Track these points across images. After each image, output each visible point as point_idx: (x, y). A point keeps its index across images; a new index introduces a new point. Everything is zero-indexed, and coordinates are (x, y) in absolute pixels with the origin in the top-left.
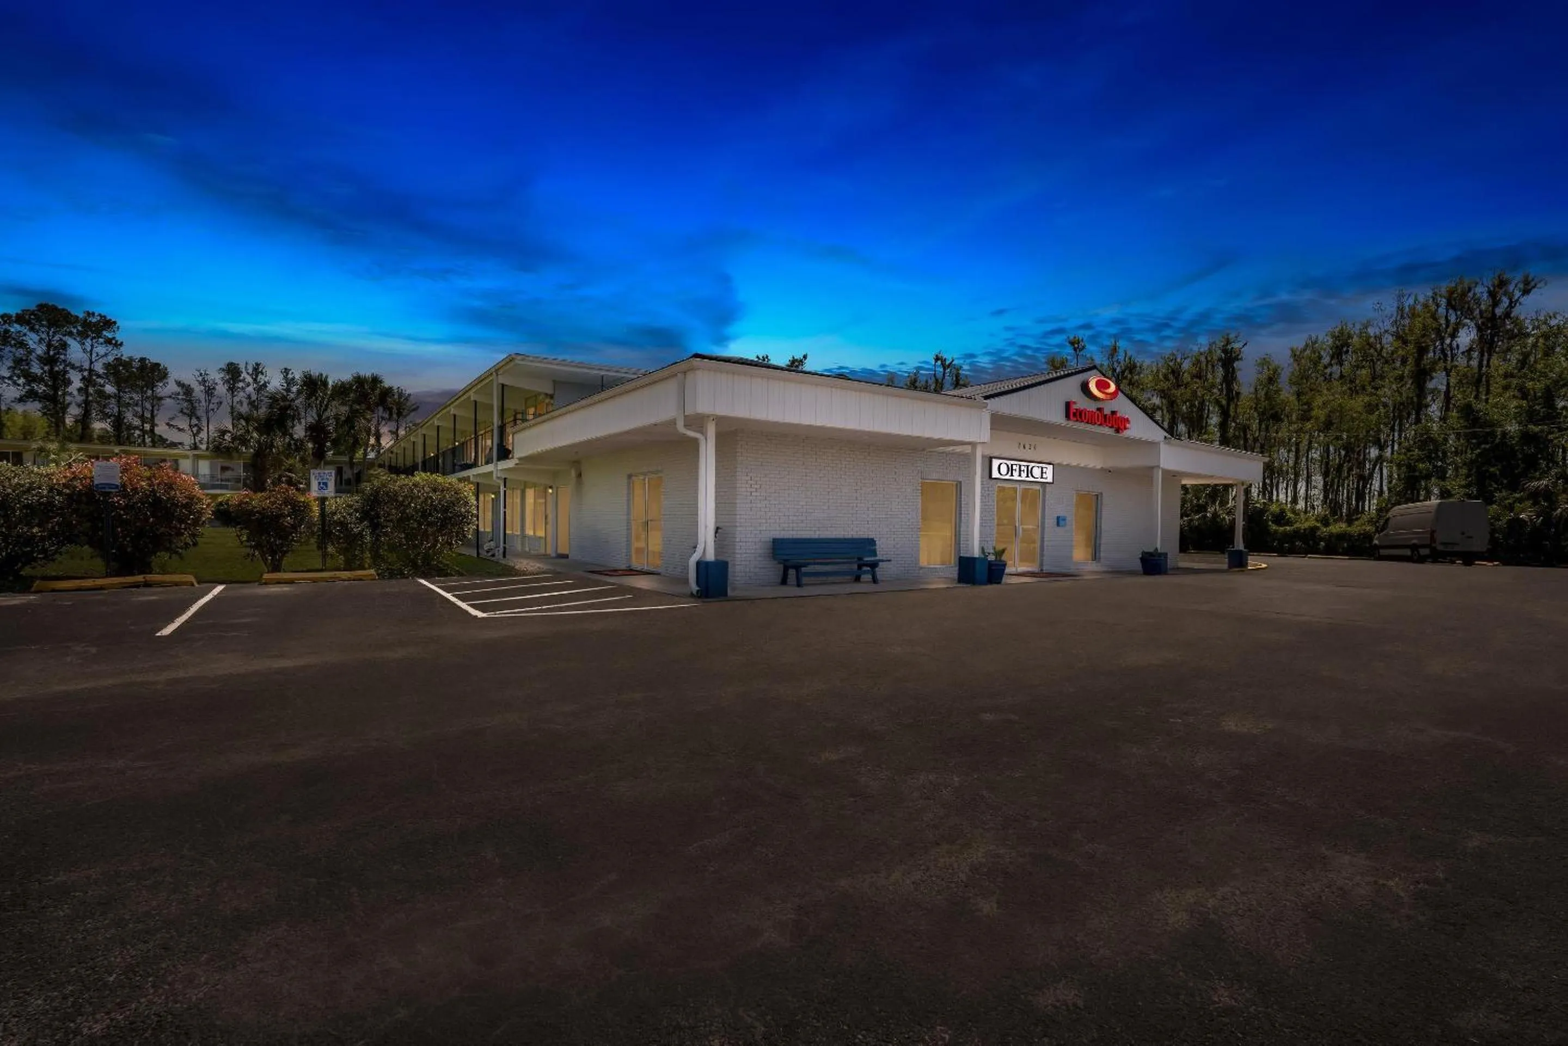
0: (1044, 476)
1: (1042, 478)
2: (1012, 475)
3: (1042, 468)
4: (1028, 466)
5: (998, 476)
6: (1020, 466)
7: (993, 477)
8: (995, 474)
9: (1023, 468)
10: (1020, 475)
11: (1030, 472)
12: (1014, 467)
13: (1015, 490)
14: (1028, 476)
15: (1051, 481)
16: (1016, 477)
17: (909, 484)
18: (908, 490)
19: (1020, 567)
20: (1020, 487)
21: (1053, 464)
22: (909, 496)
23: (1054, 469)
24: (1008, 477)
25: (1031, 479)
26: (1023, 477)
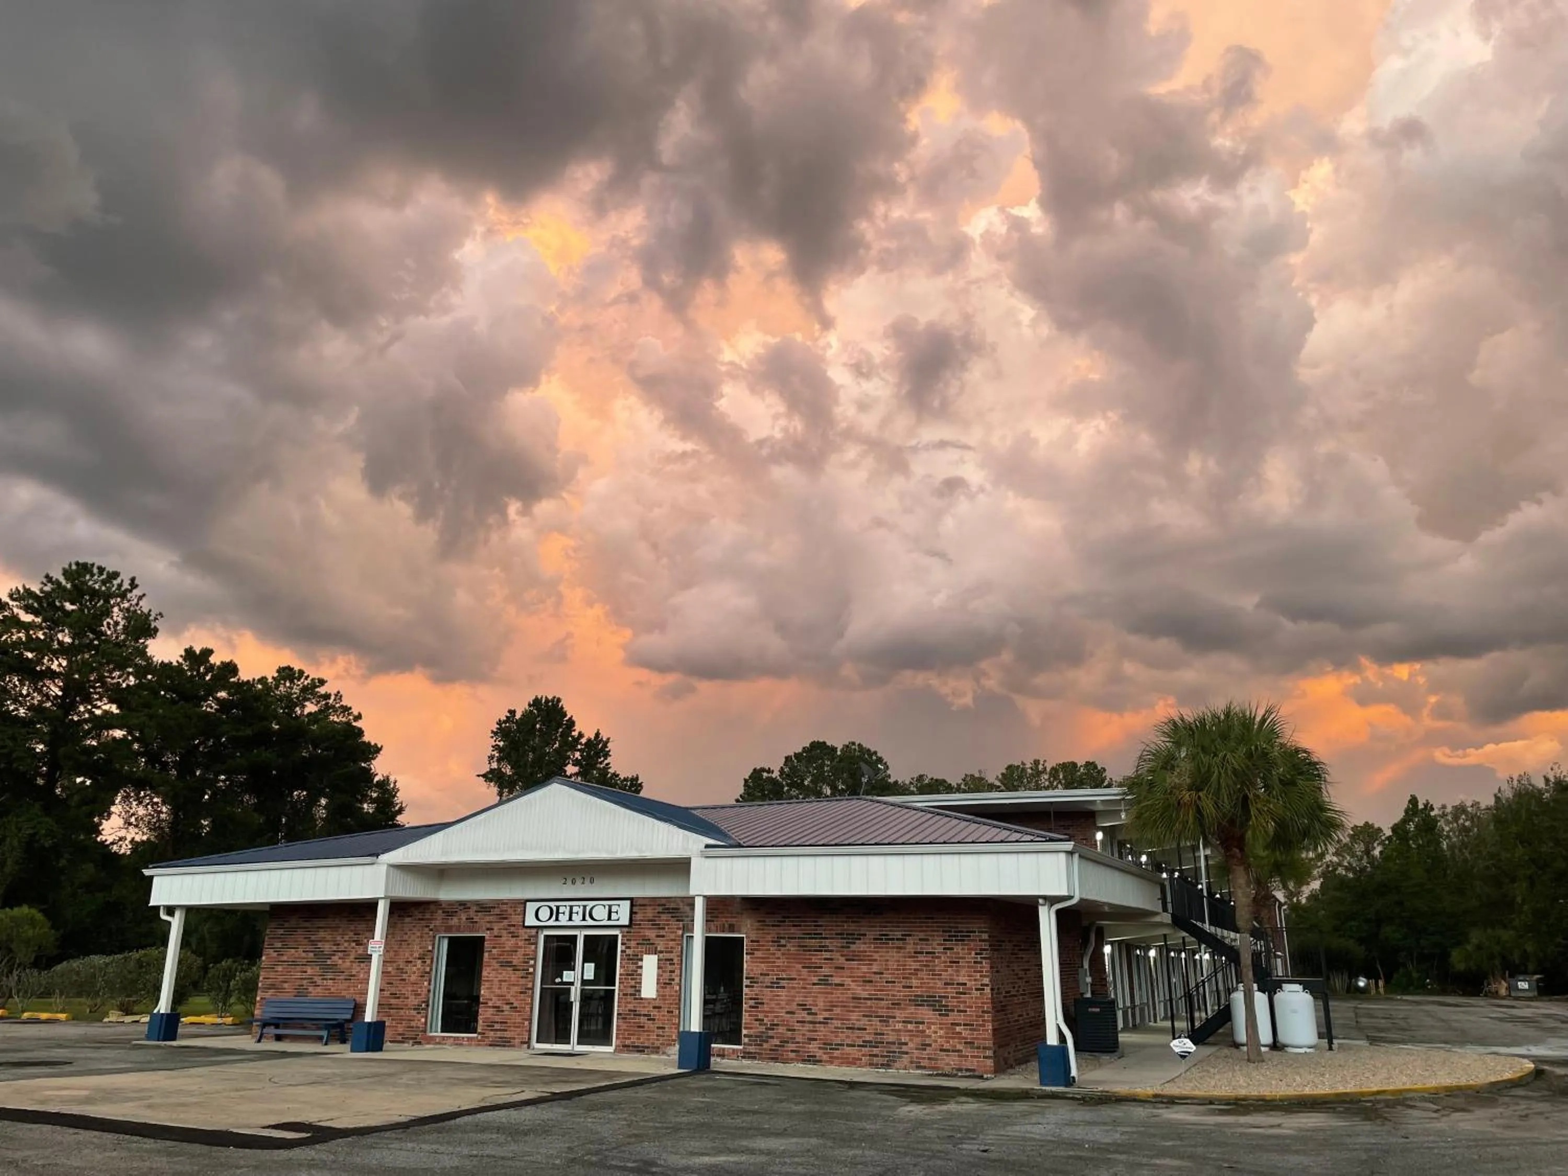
0: (614, 916)
1: (611, 919)
2: (557, 919)
3: (610, 906)
4: (585, 907)
5: (535, 923)
6: (571, 907)
7: (527, 923)
8: (530, 921)
9: (575, 909)
10: (571, 919)
11: (588, 914)
12: (562, 909)
13: (571, 937)
14: (586, 919)
15: (627, 923)
16: (564, 920)
17: (418, 941)
18: (416, 948)
19: (579, 1043)
20: (581, 935)
21: (631, 899)
22: (416, 955)
23: (632, 905)
24: (552, 922)
25: (590, 922)
26: (577, 920)
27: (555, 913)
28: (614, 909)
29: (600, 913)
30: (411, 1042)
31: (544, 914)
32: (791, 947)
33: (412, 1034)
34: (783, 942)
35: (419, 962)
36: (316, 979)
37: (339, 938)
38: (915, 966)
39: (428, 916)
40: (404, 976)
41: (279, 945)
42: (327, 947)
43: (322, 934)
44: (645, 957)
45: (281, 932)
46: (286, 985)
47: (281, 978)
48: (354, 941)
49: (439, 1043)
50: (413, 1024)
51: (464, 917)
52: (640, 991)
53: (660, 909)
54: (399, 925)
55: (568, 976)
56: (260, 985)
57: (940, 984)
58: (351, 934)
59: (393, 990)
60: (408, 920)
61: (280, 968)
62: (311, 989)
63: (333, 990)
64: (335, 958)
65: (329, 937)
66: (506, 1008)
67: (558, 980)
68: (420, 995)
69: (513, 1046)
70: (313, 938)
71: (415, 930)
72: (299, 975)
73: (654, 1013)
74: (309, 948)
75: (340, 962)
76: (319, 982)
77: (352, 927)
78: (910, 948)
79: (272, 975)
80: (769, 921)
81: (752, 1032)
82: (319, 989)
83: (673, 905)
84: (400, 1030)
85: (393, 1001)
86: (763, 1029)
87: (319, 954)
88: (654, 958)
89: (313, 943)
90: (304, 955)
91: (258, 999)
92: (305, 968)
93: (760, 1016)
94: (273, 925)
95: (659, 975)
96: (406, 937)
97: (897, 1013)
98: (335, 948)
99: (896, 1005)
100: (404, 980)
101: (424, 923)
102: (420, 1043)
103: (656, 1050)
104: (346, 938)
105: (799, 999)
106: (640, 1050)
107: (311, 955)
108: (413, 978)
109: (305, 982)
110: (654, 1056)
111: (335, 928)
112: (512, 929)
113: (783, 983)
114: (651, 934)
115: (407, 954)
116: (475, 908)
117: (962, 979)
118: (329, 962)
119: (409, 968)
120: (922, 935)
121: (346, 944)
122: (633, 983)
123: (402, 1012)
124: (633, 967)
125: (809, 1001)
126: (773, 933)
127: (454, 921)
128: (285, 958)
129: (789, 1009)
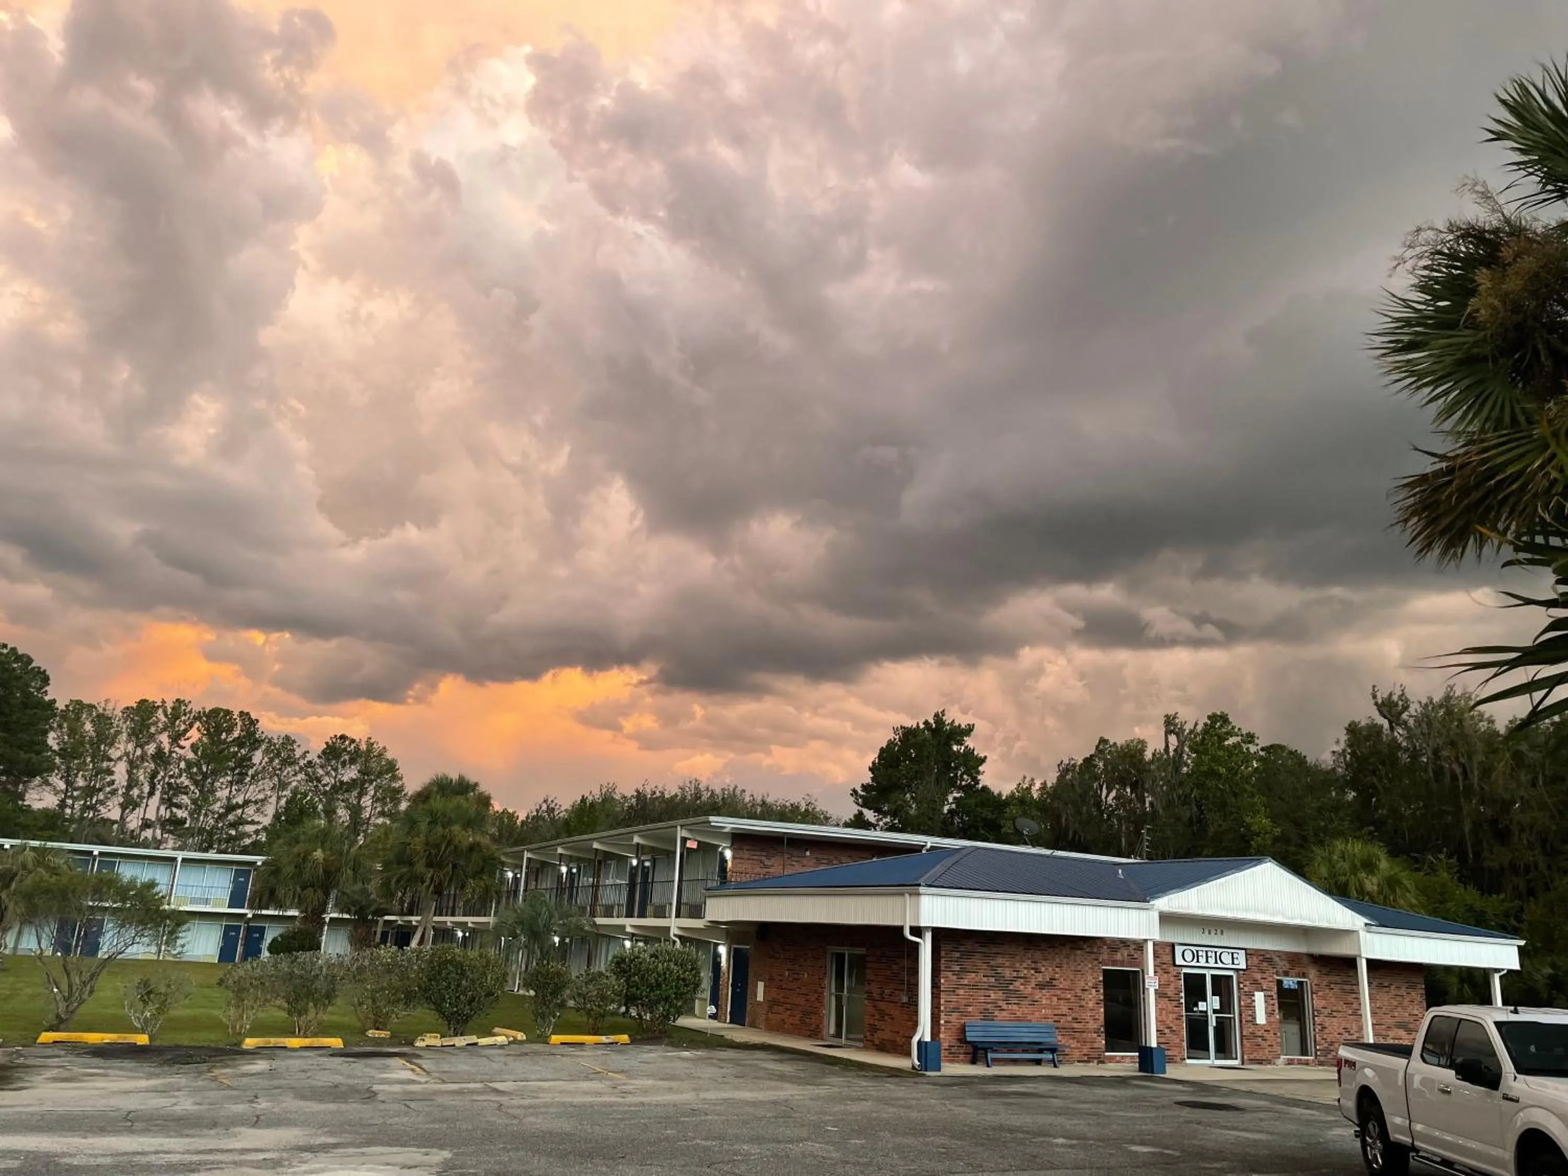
0: (1236, 962)
1: (1233, 963)
2: (1198, 961)
3: (1232, 954)
4: (1216, 953)
5: (1182, 963)
6: (1207, 952)
7: (1177, 963)
8: (1179, 961)
9: (1209, 954)
10: (1207, 961)
11: (1218, 958)
12: (1200, 953)
13: (1204, 976)
14: (1216, 962)
15: (1244, 967)
16: (1202, 962)
17: (1090, 971)
18: (1090, 978)
19: (1216, 1059)
20: (1208, 974)
21: (1245, 949)
22: (1090, 984)
23: (1246, 954)
24: (1194, 963)
25: (1220, 965)
26: (1212, 963)
27: (1196, 956)
28: (1235, 956)
29: (1226, 958)
30: (1096, 1061)
31: (1188, 956)
32: (1336, 988)
33: (1095, 1055)
34: (1332, 986)
35: (1094, 990)
36: (1001, 1003)
37: (1018, 965)
38: (1395, 1003)
39: (1095, 950)
40: (1083, 1003)
41: (957, 968)
42: (1008, 973)
43: (1000, 960)
44: (1256, 993)
45: (958, 955)
46: (970, 1009)
47: (964, 1002)
48: (1032, 969)
49: (1118, 1062)
50: (1096, 1045)
51: (1126, 953)
52: (1255, 1018)
53: (1261, 958)
54: (1072, 957)
55: (1202, 1006)
56: (942, 1008)
57: (1407, 1014)
58: (1029, 962)
59: (1074, 1015)
60: (1079, 952)
61: (961, 992)
62: (996, 1013)
63: (1019, 1014)
64: (1017, 984)
65: (1007, 964)
66: (1167, 1031)
67: (1195, 1009)
68: (1098, 1019)
69: (1176, 1062)
70: (992, 963)
71: (1086, 962)
72: (982, 999)
73: (1265, 1034)
74: (989, 973)
75: (1022, 987)
76: (1005, 1007)
77: (1029, 955)
78: (1393, 992)
79: (953, 998)
80: (1324, 971)
81: (1321, 1047)
82: (1004, 1014)
83: (1268, 956)
84: (1085, 1051)
85: (1076, 1025)
86: (1326, 1045)
87: (998, 977)
88: (1262, 994)
89: (993, 968)
90: (985, 979)
91: (942, 1022)
92: (987, 993)
93: (1325, 1036)
94: (949, 947)
95: (1266, 1008)
96: (1079, 968)
97: (1389, 1033)
98: (1015, 974)
99: (1389, 1028)
100: (1082, 1006)
101: (1093, 956)
102: (1103, 1062)
103: (1269, 1062)
104: (1025, 965)
105: (1344, 1025)
106: (1260, 1062)
107: (993, 980)
108: (1091, 1005)
109: (989, 1006)
110: (1269, 1066)
111: (1013, 956)
112: (1164, 966)
113: (1335, 1014)
114: (1258, 976)
115: (1083, 983)
116: (1134, 947)
117: (1416, 1012)
118: (1011, 987)
119: (1085, 995)
120: (1397, 984)
121: (1025, 971)
122: (1250, 1012)
123: (1084, 1035)
124: (1249, 1001)
125: (1348, 1026)
126: (1327, 979)
127: (1118, 957)
128: (966, 982)
129: (1339, 1031)
